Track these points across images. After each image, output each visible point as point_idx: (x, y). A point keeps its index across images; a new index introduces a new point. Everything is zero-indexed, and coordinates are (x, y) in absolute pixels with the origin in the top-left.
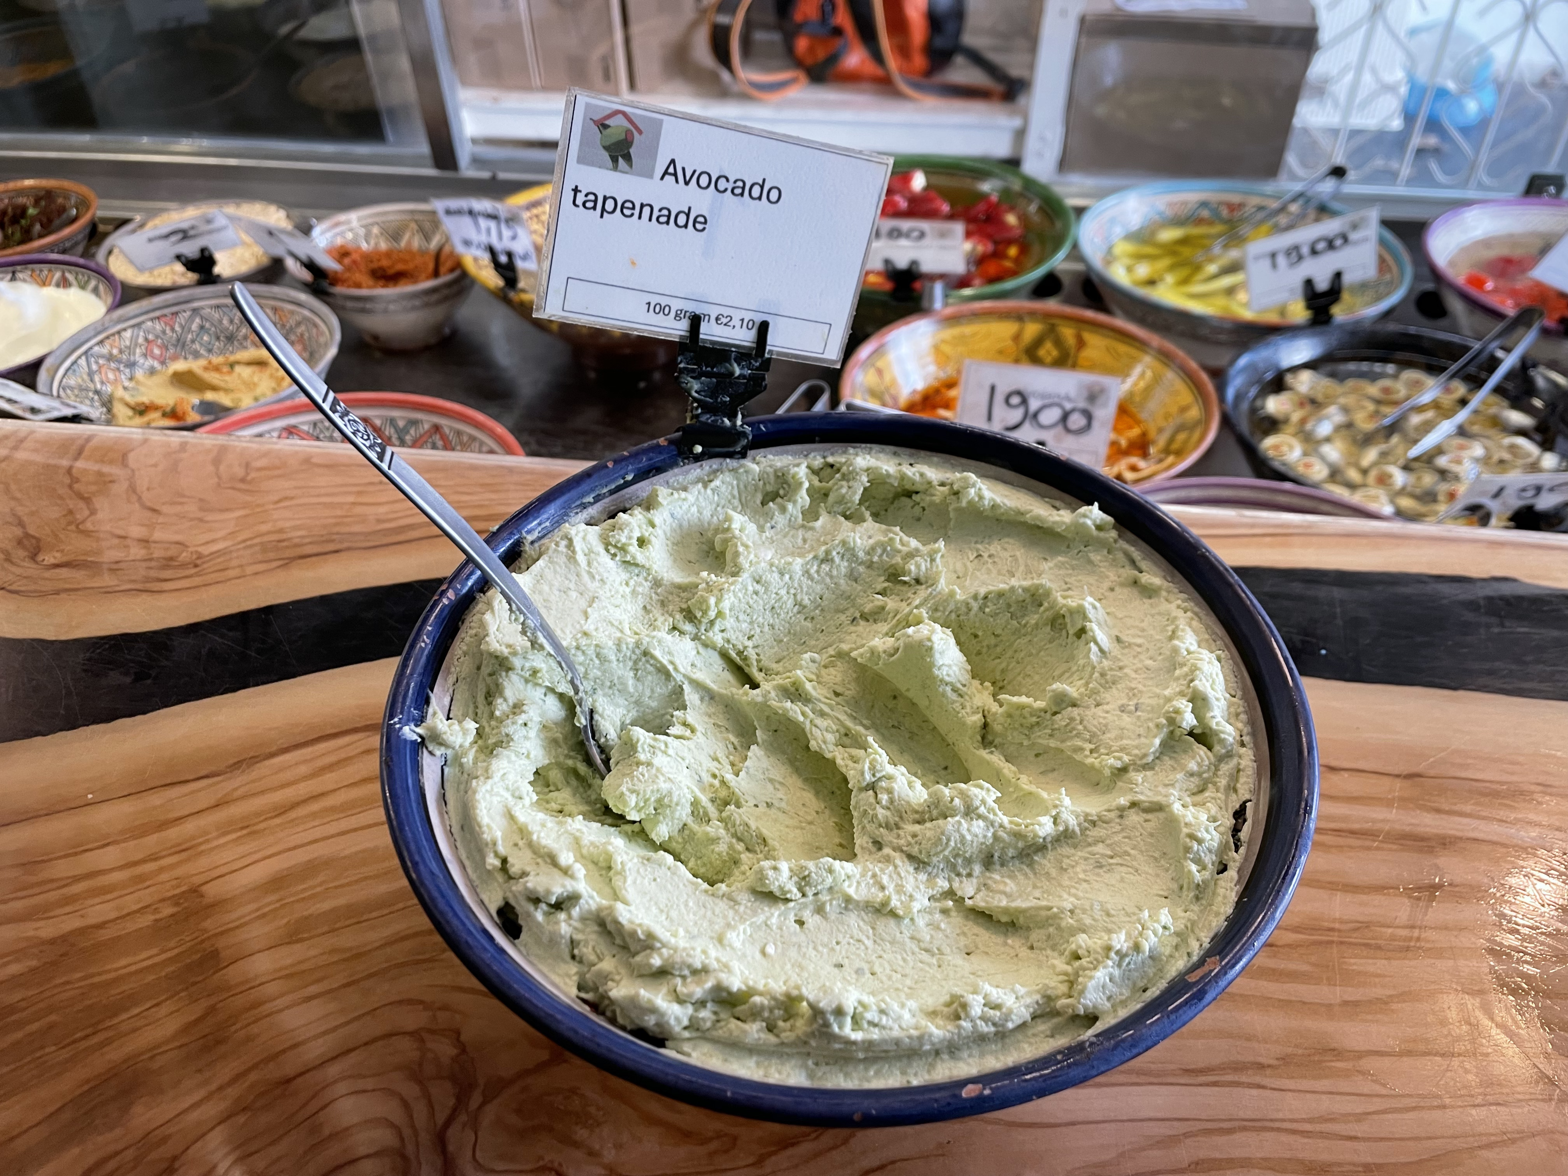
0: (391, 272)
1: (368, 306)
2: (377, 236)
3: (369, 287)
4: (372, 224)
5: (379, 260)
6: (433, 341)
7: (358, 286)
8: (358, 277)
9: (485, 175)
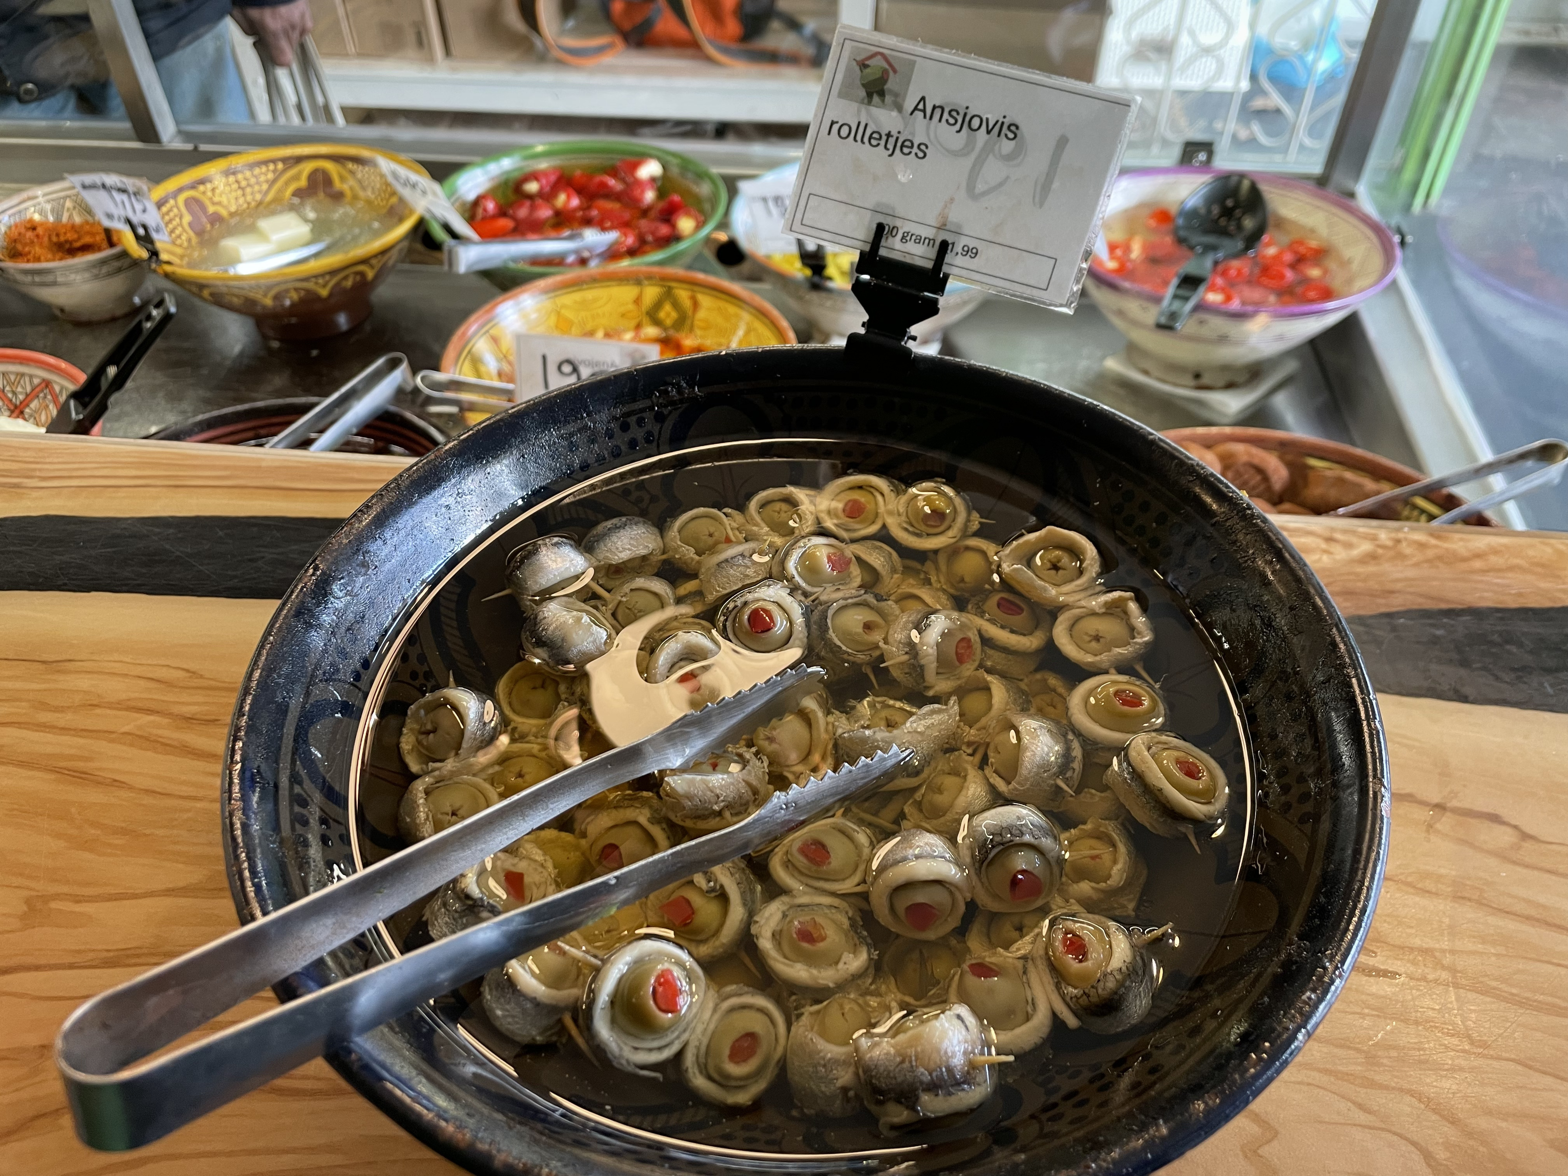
0: (78, 244)
1: (49, 278)
2: (68, 209)
3: (47, 261)
4: (65, 198)
5: (65, 233)
6: (119, 312)
7: (38, 260)
8: (38, 250)
9: (189, 147)
